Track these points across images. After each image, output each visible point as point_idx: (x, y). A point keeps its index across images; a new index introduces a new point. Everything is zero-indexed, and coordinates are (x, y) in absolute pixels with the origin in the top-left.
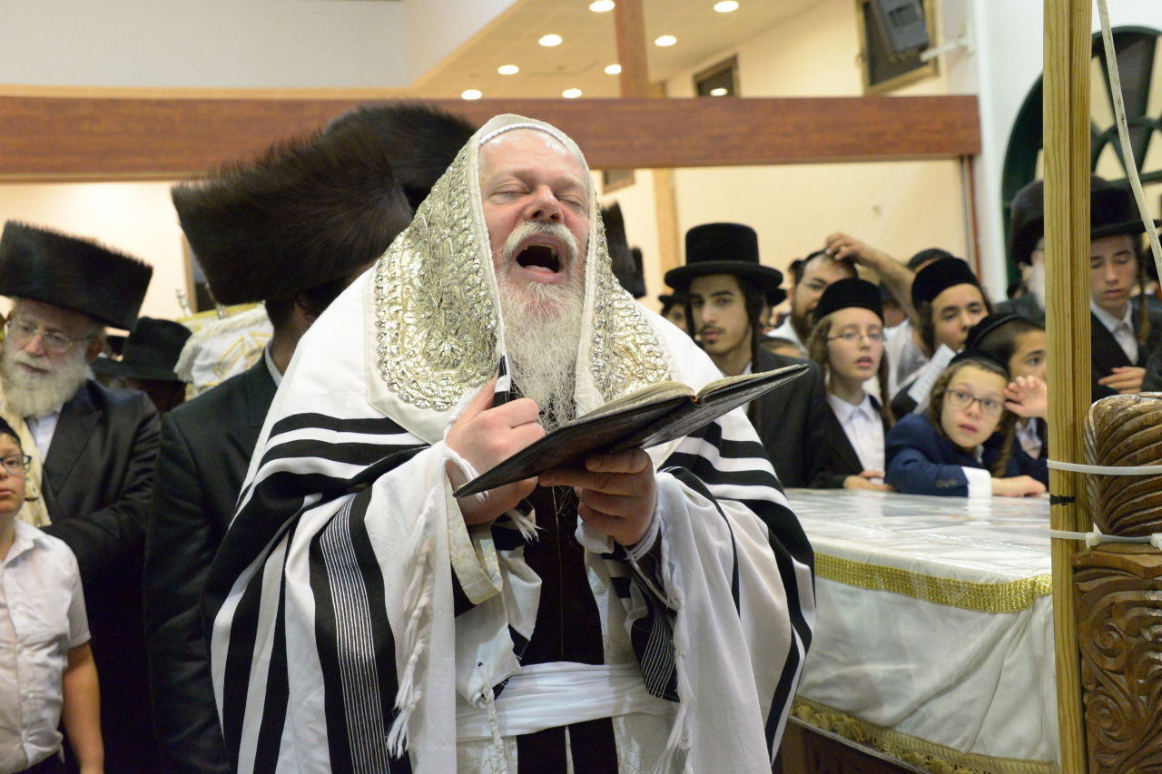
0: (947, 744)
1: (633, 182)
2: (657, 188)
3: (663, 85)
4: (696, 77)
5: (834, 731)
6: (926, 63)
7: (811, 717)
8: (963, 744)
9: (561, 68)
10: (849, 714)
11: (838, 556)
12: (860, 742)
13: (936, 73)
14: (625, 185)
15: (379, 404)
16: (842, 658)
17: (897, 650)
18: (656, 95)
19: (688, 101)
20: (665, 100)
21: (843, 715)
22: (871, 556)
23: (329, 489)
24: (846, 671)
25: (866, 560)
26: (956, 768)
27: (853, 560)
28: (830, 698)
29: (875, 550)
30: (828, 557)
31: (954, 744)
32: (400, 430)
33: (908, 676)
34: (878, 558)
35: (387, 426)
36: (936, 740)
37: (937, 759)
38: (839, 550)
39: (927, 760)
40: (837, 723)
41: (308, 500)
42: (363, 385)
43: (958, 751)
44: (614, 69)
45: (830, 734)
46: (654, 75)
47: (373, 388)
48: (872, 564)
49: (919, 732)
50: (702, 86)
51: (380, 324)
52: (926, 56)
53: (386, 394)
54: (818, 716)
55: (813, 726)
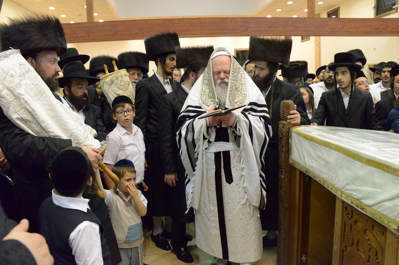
0: (387, 215)
1: (309, 40)
2: (315, 41)
3: (319, 14)
4: (328, 12)
5: (352, 203)
6: (394, 9)
7: (346, 198)
8: (393, 216)
9: (292, 10)
10: (358, 200)
11: (360, 155)
12: (360, 208)
13: (397, 12)
14: (307, 40)
15: (199, 104)
16: (358, 184)
17: (375, 185)
18: (316, 17)
19: (325, 18)
20: (319, 18)
21: (356, 200)
22: (371, 157)
23: (191, 117)
24: (358, 188)
25: (369, 157)
26: (389, 222)
27: (365, 157)
28: (352, 194)
29: (373, 155)
30: (357, 154)
31: (390, 216)
32: (202, 108)
33: (378, 193)
34: (373, 157)
35: (200, 107)
36: (384, 213)
37: (383, 219)
38: (361, 153)
39: (380, 218)
40: (354, 202)
41: (187, 119)
42: (198, 100)
43: (390, 218)
44: (306, 10)
45: (351, 204)
46: (317, 12)
47: (199, 101)
48: (371, 159)
49: (379, 210)
50: (329, 15)
51: (202, 89)
52: (394, 7)
53: (201, 102)
54: (348, 198)
55: (346, 200)
